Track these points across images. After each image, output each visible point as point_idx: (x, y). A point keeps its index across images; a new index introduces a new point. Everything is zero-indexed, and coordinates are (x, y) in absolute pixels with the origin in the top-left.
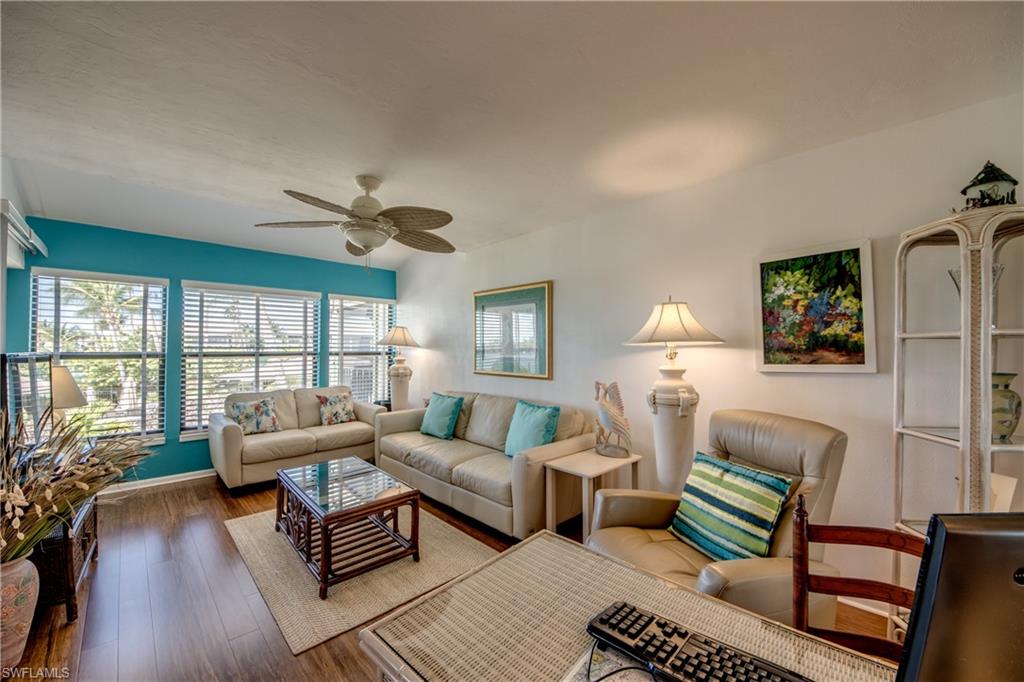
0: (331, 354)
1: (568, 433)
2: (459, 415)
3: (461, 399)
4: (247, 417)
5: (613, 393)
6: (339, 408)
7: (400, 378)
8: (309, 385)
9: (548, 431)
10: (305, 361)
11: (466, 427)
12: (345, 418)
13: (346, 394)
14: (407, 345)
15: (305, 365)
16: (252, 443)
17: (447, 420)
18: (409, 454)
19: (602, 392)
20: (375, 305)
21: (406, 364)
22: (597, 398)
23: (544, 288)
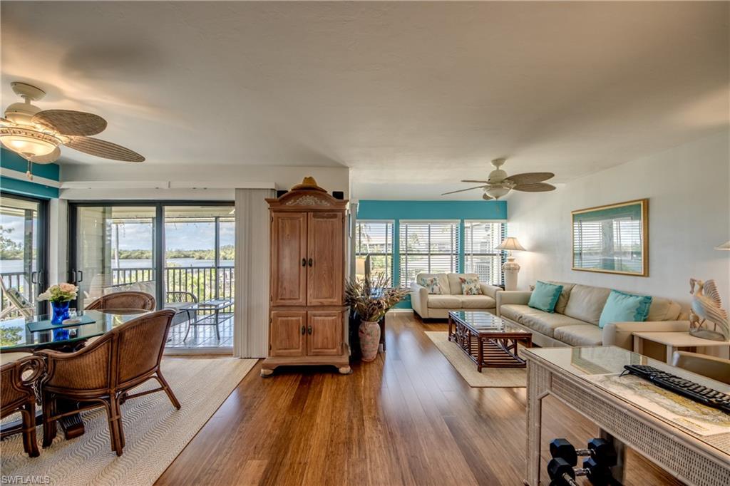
0: (466, 255)
1: (663, 317)
2: (559, 298)
3: (561, 287)
4: (428, 285)
5: (710, 289)
6: (472, 286)
7: (511, 271)
8: (454, 272)
9: (638, 313)
10: (452, 258)
11: (565, 306)
12: (476, 292)
13: (476, 278)
14: (516, 249)
15: (452, 261)
16: (431, 298)
17: (549, 300)
18: (521, 317)
19: (697, 287)
20: (491, 224)
21: (515, 262)
22: (692, 292)
23: (640, 205)
